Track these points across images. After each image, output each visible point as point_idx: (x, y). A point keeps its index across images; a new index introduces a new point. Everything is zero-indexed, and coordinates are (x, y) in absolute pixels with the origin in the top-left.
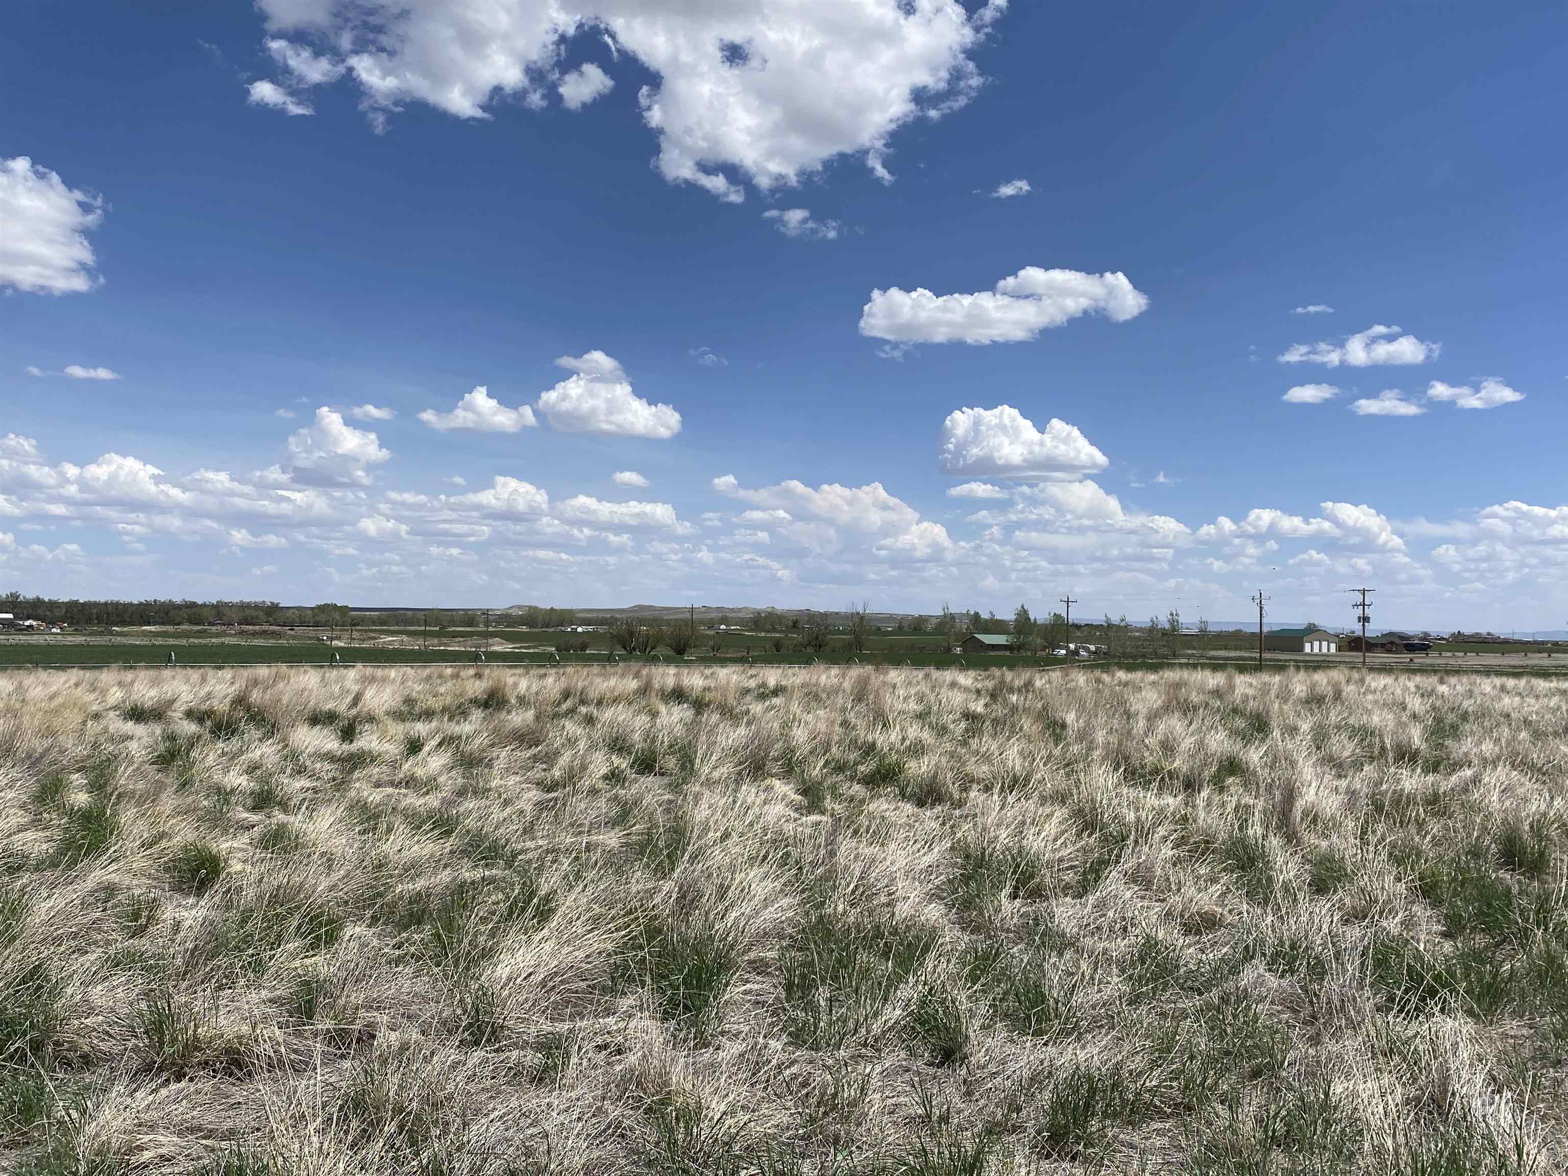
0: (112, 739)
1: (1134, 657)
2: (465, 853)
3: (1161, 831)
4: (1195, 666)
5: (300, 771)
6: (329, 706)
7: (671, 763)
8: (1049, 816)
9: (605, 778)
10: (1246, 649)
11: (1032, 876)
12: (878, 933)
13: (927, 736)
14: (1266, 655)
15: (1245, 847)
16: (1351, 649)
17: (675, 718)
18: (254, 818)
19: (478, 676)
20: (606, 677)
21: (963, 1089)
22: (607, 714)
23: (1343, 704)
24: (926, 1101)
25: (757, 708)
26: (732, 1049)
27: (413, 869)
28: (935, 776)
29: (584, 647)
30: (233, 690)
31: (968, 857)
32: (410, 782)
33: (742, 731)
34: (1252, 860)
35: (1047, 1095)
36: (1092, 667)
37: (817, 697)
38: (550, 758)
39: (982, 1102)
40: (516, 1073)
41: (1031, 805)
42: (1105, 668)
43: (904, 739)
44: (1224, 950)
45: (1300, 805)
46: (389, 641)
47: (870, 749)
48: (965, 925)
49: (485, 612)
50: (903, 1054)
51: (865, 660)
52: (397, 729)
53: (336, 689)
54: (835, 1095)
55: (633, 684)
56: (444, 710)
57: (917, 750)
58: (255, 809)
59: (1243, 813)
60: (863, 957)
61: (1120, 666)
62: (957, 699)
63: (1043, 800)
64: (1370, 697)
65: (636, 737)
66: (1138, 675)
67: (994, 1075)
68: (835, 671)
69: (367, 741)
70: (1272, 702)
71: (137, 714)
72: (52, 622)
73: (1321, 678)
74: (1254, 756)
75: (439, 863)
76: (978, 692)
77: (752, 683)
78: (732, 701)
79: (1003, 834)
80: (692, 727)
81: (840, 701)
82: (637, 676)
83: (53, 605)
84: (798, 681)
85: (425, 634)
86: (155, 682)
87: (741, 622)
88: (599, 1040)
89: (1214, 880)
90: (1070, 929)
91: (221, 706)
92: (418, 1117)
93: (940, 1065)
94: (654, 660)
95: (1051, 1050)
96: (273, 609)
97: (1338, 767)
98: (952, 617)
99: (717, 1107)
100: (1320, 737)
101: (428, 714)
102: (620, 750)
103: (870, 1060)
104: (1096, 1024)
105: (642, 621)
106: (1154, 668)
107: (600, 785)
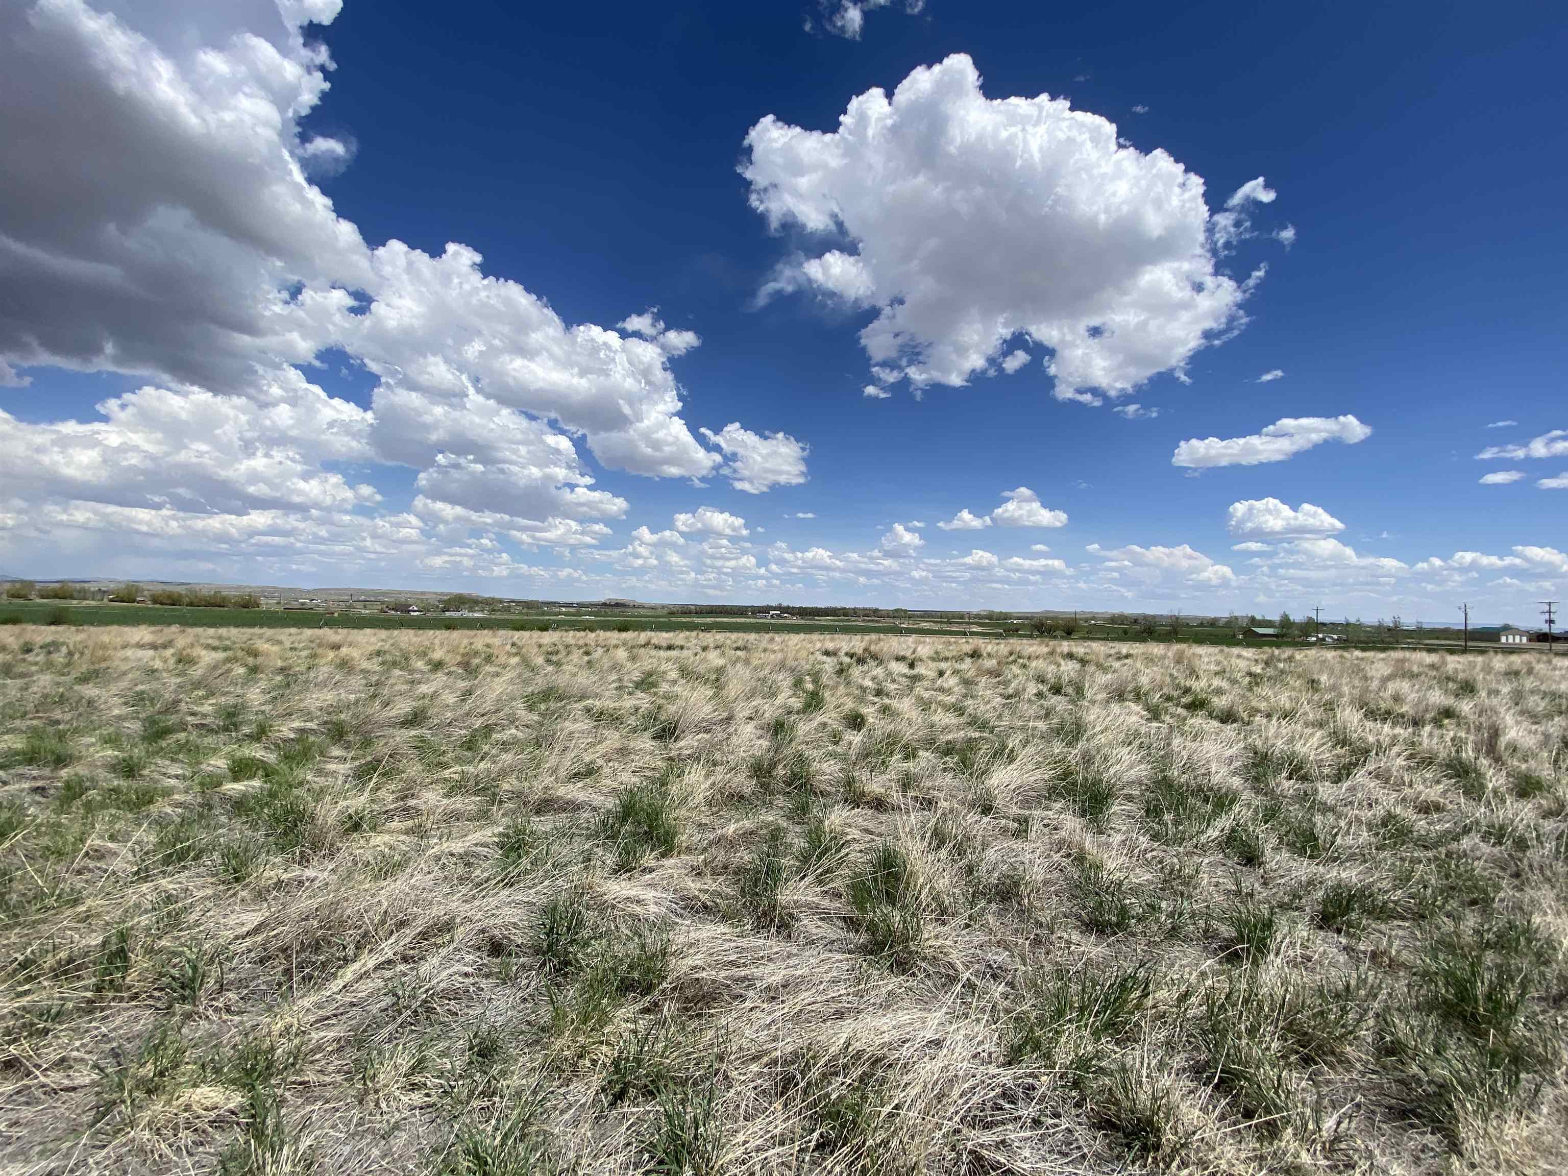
0: (819, 663)
1: (1366, 643)
2: (969, 724)
3: (1396, 749)
4: (1415, 649)
5: (894, 681)
6: (902, 653)
7: (1070, 690)
8: (1312, 735)
9: (1036, 695)
10: (1453, 639)
11: (1301, 768)
12: (1200, 789)
13: (1225, 685)
14: (1469, 644)
15: (1461, 763)
16: (1539, 641)
17: (1070, 667)
18: (876, 700)
19: (967, 642)
20: (1031, 645)
21: (1262, 881)
22: (1034, 664)
23: (1535, 677)
24: (1238, 884)
25: (1117, 665)
26: (1117, 838)
27: (946, 729)
28: (1232, 707)
29: (1017, 630)
30: (863, 645)
31: (1256, 753)
32: (941, 690)
33: (1109, 676)
34: (1467, 773)
35: (1321, 893)
36: (1336, 648)
37: (1152, 660)
38: (1006, 683)
39: (1274, 890)
40: (1004, 830)
41: (1299, 727)
42: (1345, 649)
43: (1210, 686)
44: (1447, 825)
45: (1503, 741)
46: (925, 625)
47: (1187, 691)
48: (1257, 792)
49: (968, 613)
50: (1221, 856)
51: (1180, 641)
52: (933, 665)
53: (904, 646)
54: (1180, 871)
55: (1046, 650)
56: (953, 657)
57: (1219, 692)
58: (876, 696)
59: (1458, 743)
60: (1191, 801)
61: (1356, 648)
62: (1242, 664)
63: (1307, 725)
64: (1557, 672)
65: (1049, 676)
66: (1370, 654)
67: (1282, 877)
68: (1162, 646)
69: (920, 670)
70: (1478, 674)
71: (827, 653)
72: (793, 615)
73: (1516, 660)
74: (1466, 707)
75: (959, 728)
76: (1256, 661)
77: (1113, 651)
78: (1101, 660)
79: (1279, 743)
80: (1082, 673)
81: (1167, 662)
82: (1047, 645)
83: (794, 608)
84: (1141, 651)
85: (941, 622)
86: (832, 640)
87: (1104, 619)
88: (1045, 822)
89: (1438, 782)
90: (1330, 801)
91: (860, 651)
92: (961, 843)
93: (1245, 865)
94: (1055, 637)
95: (1321, 869)
96: (876, 611)
97: (1535, 718)
98: (1236, 618)
99: (1111, 865)
100: (1518, 697)
101: (946, 659)
102: (1043, 682)
103: (1200, 856)
104: (1351, 858)
105: (1047, 618)
106: (1383, 650)
107: (1033, 698)
